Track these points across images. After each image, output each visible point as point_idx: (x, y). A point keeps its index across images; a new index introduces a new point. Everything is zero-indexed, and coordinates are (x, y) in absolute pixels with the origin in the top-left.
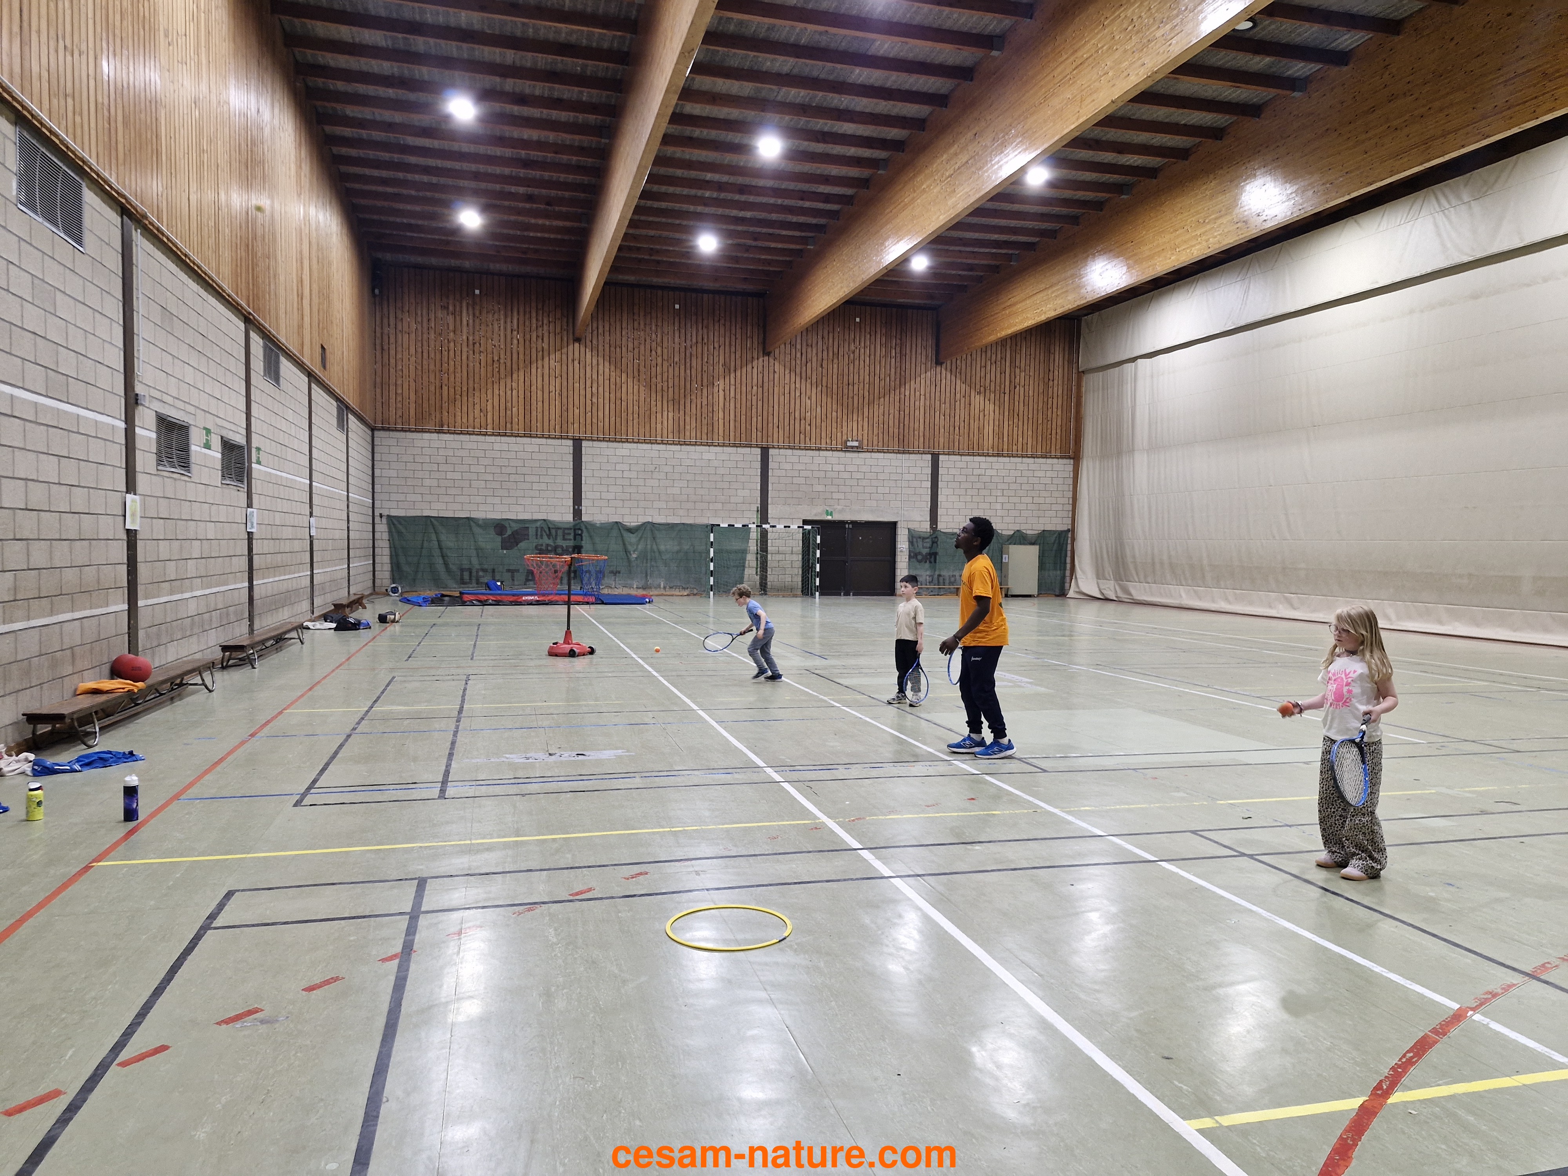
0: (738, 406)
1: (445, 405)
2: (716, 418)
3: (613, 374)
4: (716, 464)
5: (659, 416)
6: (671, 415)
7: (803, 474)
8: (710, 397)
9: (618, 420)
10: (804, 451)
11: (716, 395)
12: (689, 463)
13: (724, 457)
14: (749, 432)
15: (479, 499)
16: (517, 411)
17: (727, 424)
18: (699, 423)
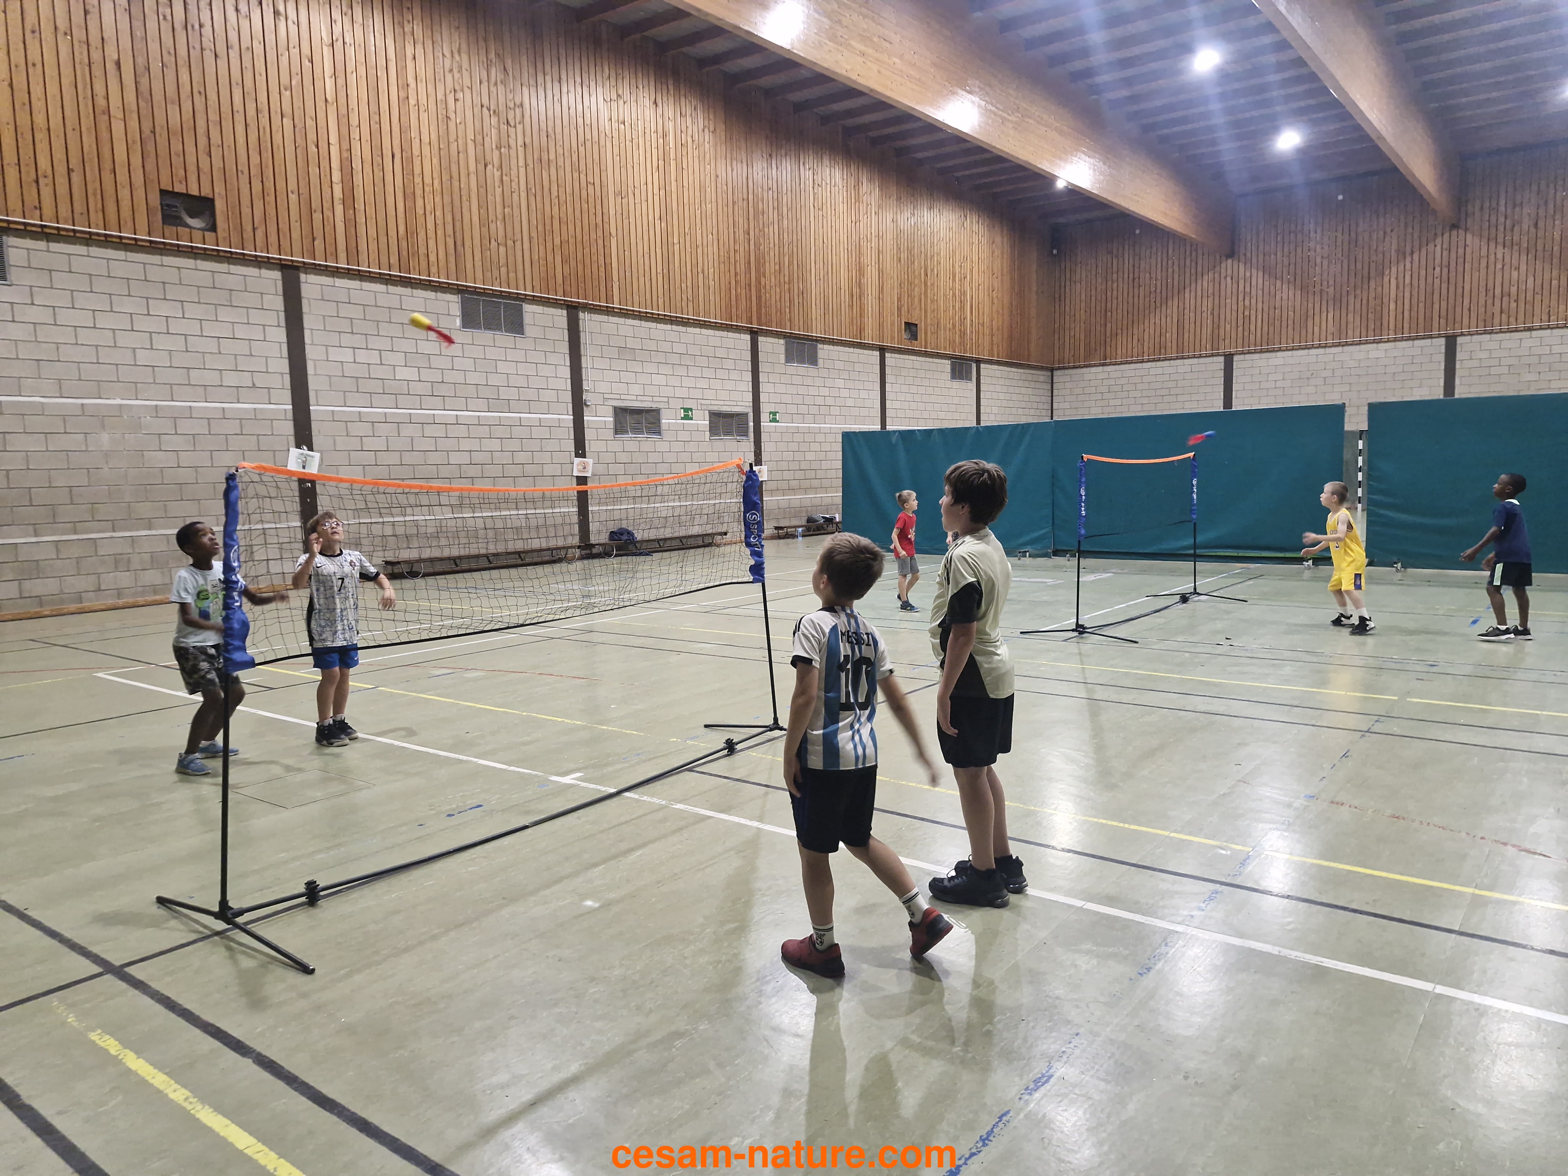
0: (1415, 293)
1: (1108, 340)
2: (1385, 312)
3: (1267, 283)
4: (1386, 361)
5: (1317, 318)
6: (1330, 315)
7: (1505, 362)
8: (1379, 289)
9: (1271, 329)
11: (1386, 286)
12: (1352, 364)
13: (1396, 353)
14: (1429, 321)
16: (1171, 336)
17: (1400, 315)
18: (1364, 319)
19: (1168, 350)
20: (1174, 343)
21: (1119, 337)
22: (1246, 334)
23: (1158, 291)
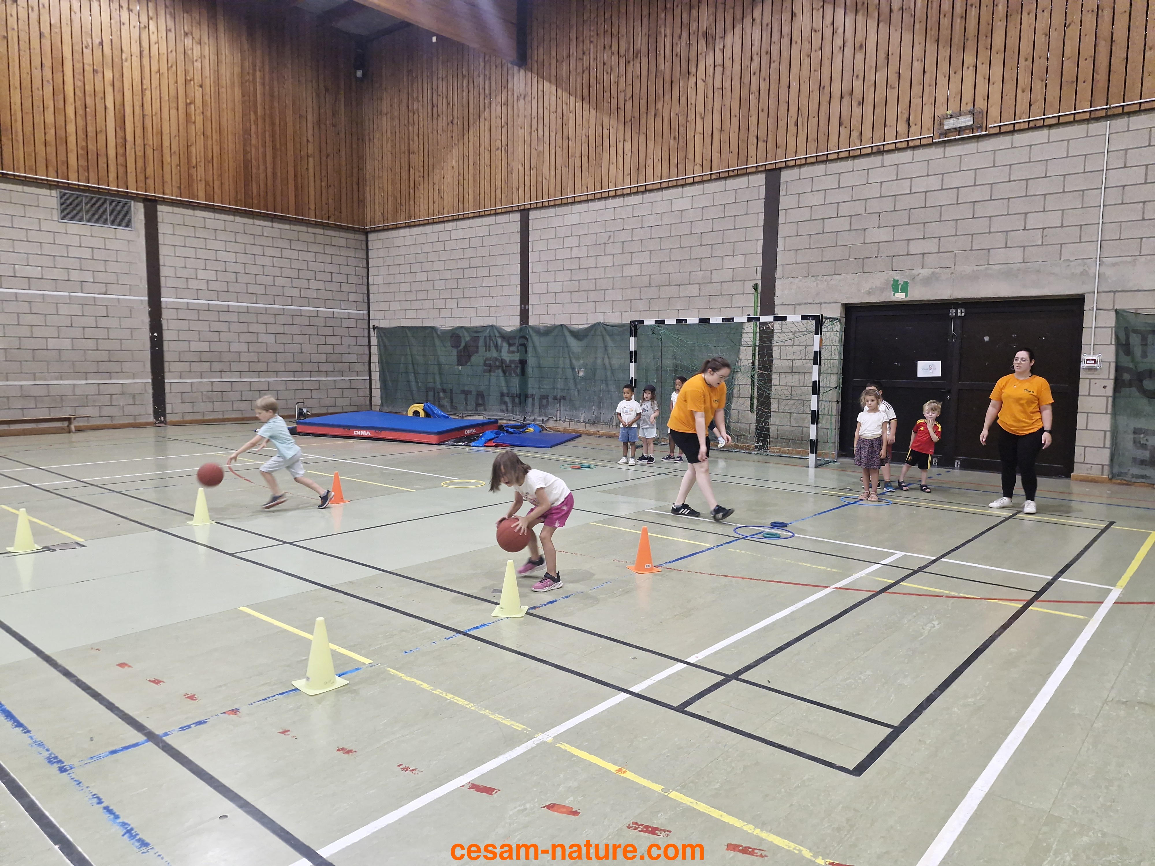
0: (727, 102)
2: (690, 134)
3: (559, 102)
4: (690, 216)
5: (613, 150)
6: (628, 147)
7: (845, 210)
8: (683, 100)
9: (565, 169)
10: (850, 163)
11: (691, 94)
12: (652, 221)
13: (704, 202)
14: (743, 146)
15: (440, 304)
16: (468, 185)
17: (708, 141)
18: (666, 148)
19: (466, 205)
20: (471, 193)
21: (421, 187)
22: (540, 179)
23: (455, 121)
